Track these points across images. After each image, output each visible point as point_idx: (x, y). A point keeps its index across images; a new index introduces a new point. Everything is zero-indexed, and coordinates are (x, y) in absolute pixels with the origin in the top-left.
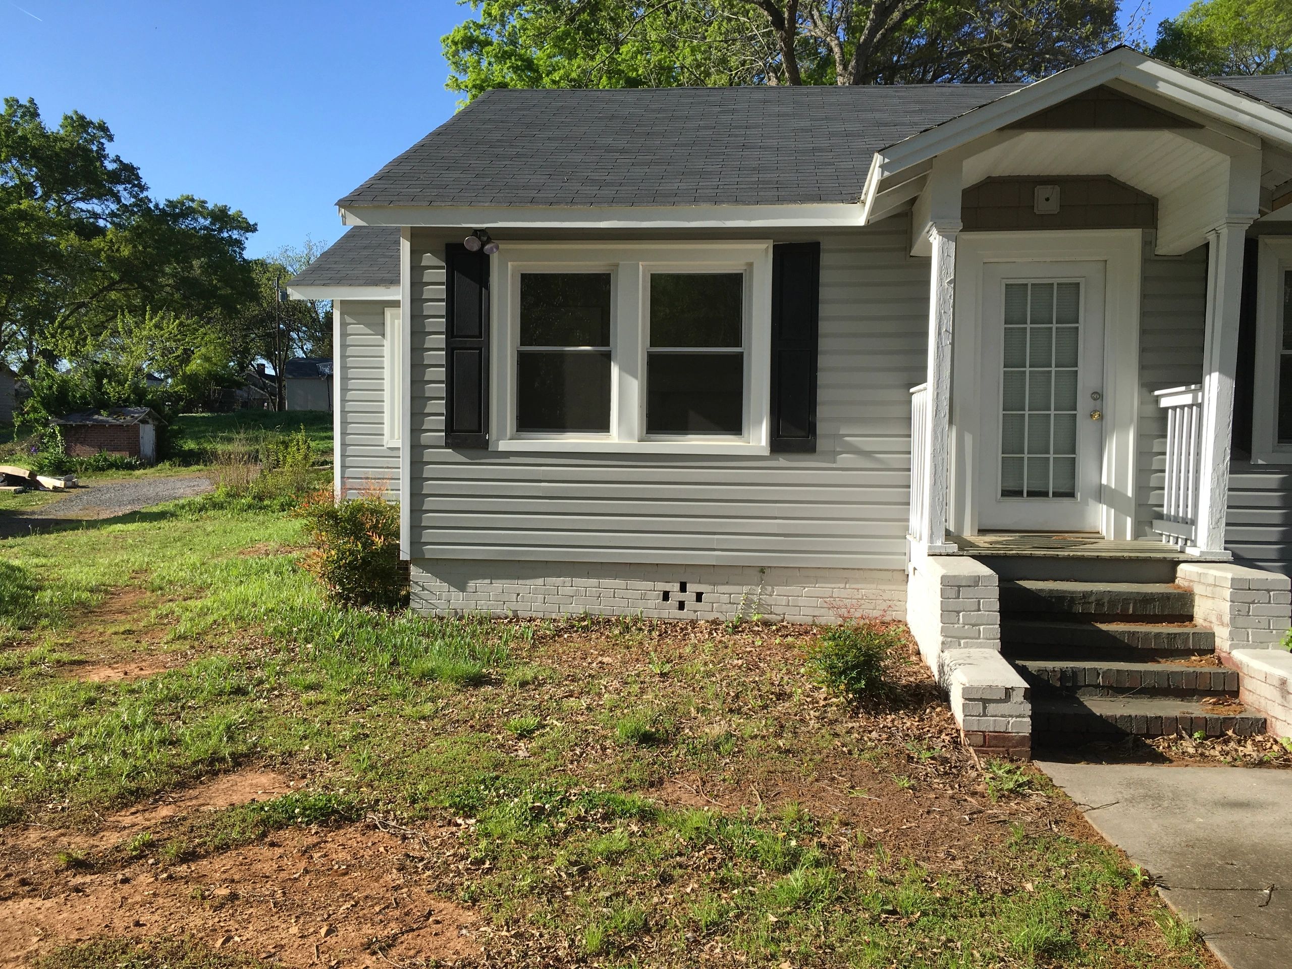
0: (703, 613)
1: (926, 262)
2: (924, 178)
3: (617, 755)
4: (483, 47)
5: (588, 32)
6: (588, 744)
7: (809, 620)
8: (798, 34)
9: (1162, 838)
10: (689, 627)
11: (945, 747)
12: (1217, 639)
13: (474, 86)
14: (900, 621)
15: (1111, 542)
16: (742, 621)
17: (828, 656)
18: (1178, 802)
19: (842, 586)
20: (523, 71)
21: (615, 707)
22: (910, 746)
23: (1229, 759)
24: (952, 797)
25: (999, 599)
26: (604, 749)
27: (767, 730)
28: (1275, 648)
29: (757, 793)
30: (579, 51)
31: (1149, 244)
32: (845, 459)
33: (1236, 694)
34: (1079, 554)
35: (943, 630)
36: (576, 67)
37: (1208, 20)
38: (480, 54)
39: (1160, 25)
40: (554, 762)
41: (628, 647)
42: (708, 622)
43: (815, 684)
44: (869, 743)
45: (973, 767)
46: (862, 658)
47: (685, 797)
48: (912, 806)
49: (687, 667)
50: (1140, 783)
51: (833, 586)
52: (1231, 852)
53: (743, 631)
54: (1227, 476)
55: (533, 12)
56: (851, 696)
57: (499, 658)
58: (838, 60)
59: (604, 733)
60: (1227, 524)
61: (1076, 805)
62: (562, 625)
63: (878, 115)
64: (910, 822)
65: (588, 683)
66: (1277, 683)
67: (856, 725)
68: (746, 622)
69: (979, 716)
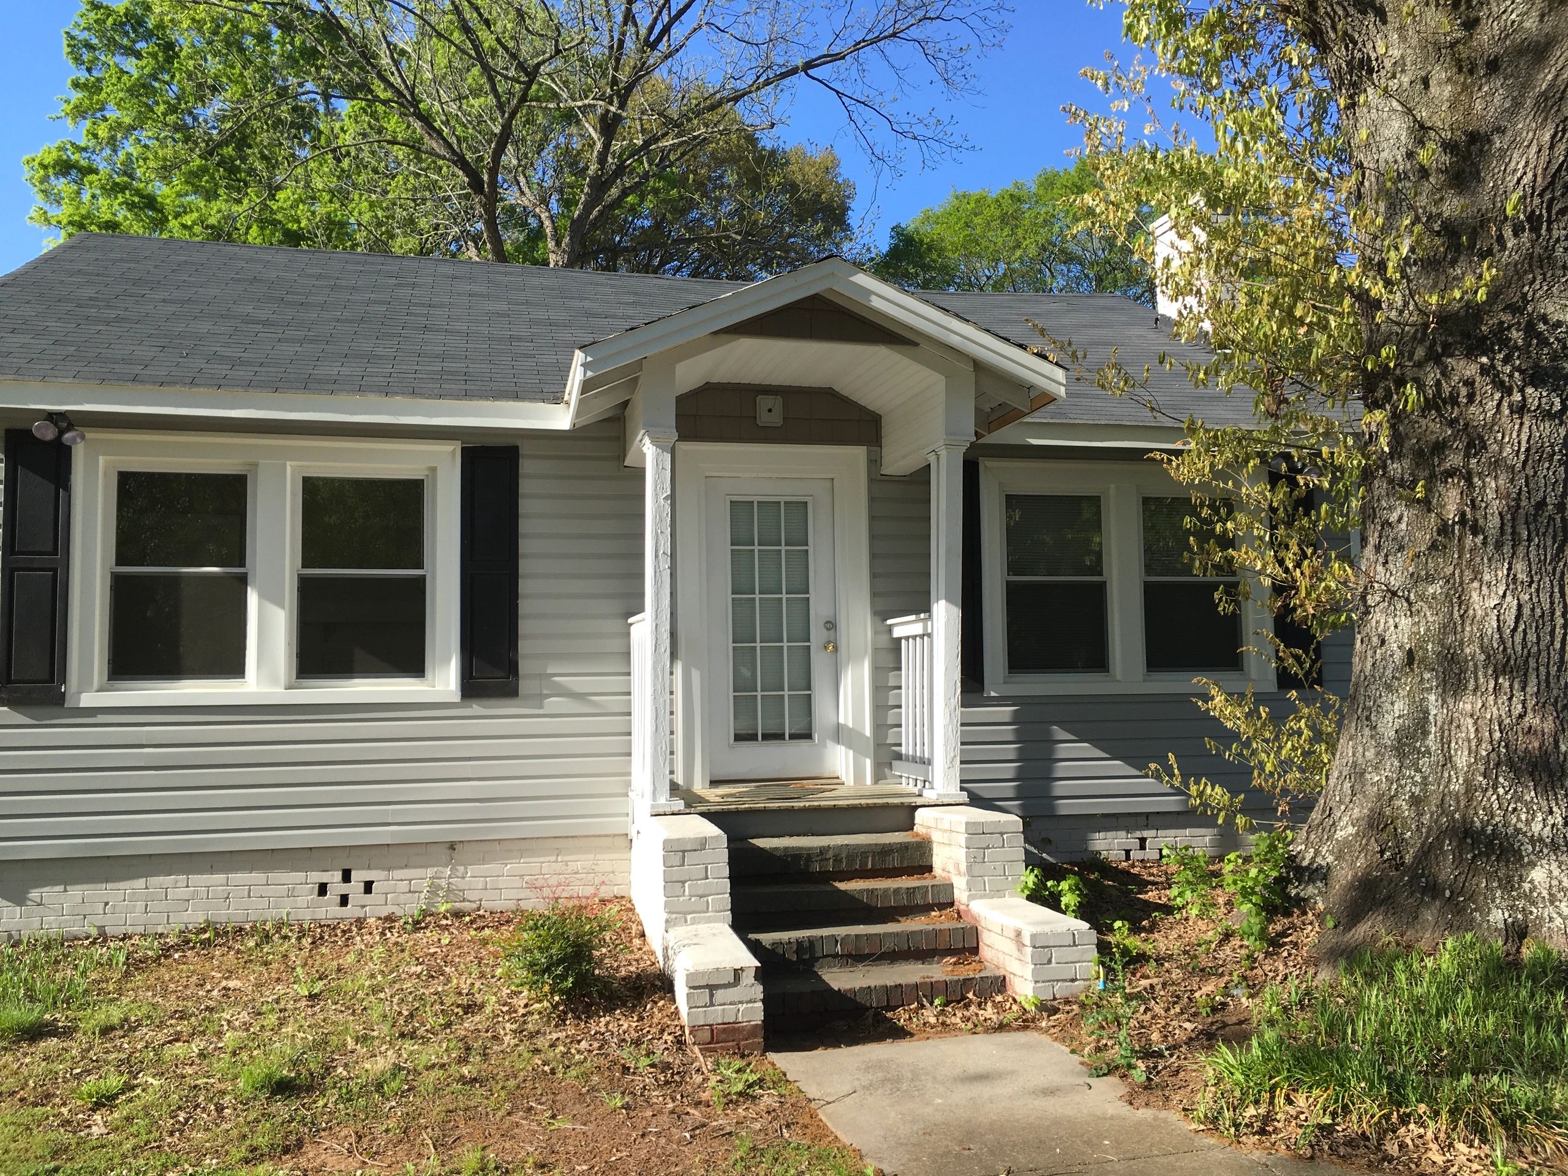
0: (373, 908)
1: (640, 473)
2: (636, 379)
3: (238, 1116)
4: (84, 175)
5: (232, 170)
6: (198, 1106)
7: (511, 905)
8: (502, 200)
9: (898, 1128)
10: (354, 928)
11: (667, 1049)
12: (955, 891)
13: (71, 223)
14: (623, 897)
15: (850, 788)
16: (425, 913)
17: (527, 950)
18: (917, 1083)
19: (553, 858)
20: (141, 209)
21: (241, 1048)
22: (625, 1055)
23: (970, 1025)
24: (672, 1112)
25: (729, 863)
26: (220, 1109)
27: (449, 1056)
28: (1011, 896)
29: (429, 1142)
30: (221, 191)
31: (874, 463)
32: (554, 703)
33: (975, 950)
34: (816, 804)
35: (666, 904)
36: (216, 211)
37: (938, 229)
38: (80, 183)
39: (893, 229)
40: (145, 1138)
41: (266, 964)
42: (380, 918)
43: (513, 988)
44: (577, 1057)
45: (698, 1070)
46: (569, 950)
47: (331, 1160)
48: (625, 1131)
49: (348, 984)
50: (880, 1066)
51: (542, 859)
52: (970, 1134)
53: (426, 927)
54: (959, 710)
55: (157, 139)
56: (557, 998)
57: (71, 997)
58: (549, 235)
59: (222, 1086)
60: (962, 762)
61: (810, 1101)
62: (171, 941)
63: (587, 304)
64: (621, 1151)
65: (204, 1019)
66: (1012, 935)
67: (562, 1035)
68: (430, 915)
69: (705, 1006)
